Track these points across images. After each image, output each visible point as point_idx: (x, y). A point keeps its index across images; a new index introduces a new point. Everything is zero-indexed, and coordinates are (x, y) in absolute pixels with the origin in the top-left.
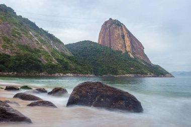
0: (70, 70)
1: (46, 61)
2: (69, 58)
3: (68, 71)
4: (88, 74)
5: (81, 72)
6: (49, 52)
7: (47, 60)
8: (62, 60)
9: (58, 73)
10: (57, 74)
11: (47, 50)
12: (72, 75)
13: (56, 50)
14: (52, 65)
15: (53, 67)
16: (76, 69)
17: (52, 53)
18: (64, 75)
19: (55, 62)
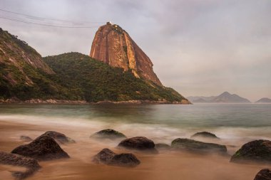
0: (52, 94)
1: (15, 82)
2: (50, 77)
3: (49, 96)
4: (77, 99)
5: (68, 97)
6: (20, 67)
7: (17, 79)
8: (40, 80)
9: (35, 98)
10: (32, 101)
11: (16, 64)
12: (55, 101)
13: (30, 65)
14: (25, 87)
15: (27, 90)
16: (60, 93)
17: (24, 69)
18: (44, 102)
19: (29, 83)
